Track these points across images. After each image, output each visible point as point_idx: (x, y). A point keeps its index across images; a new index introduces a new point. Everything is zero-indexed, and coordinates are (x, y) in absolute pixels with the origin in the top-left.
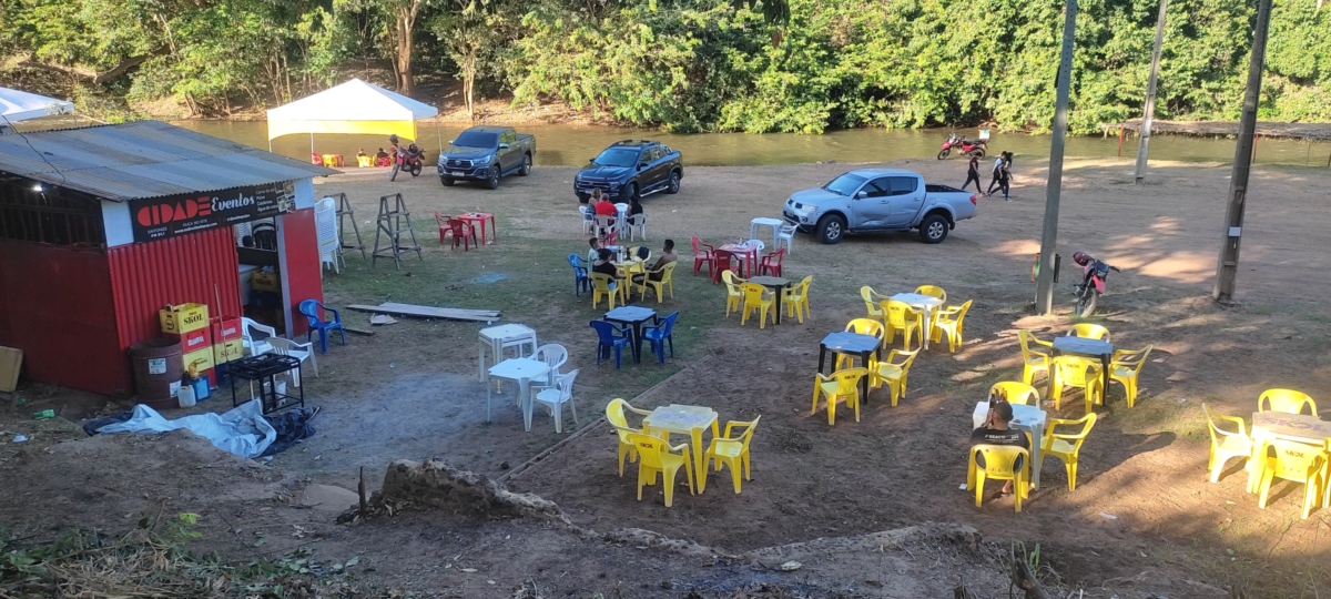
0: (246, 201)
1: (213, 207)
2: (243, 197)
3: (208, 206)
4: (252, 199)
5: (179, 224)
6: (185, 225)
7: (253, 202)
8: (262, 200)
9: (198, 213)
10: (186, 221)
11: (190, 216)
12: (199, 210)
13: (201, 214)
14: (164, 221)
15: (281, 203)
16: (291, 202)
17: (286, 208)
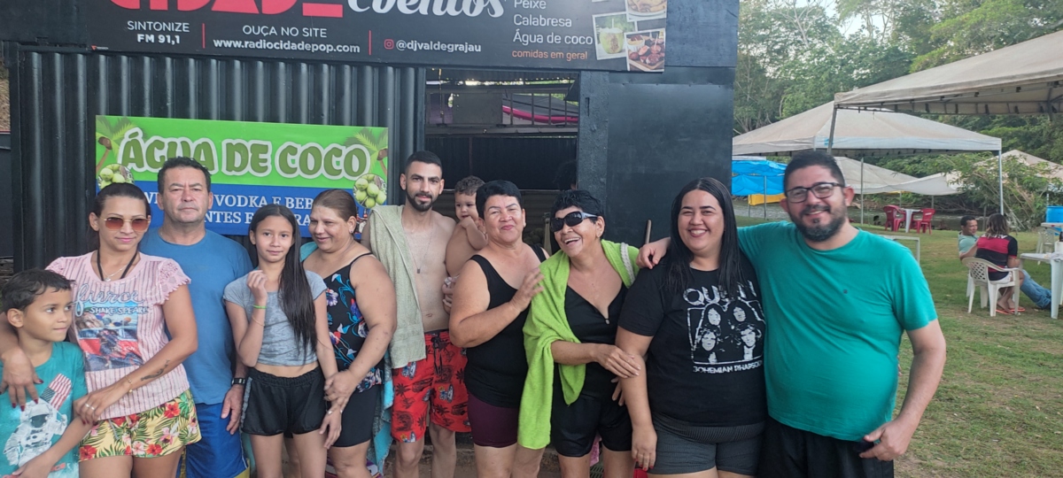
5: (231, 23)
6: (248, 29)
9: (297, 7)
10: (258, 19)
11: (269, 8)
13: (308, 10)
14: (183, 6)
15: (604, 32)
16: (645, 38)
17: (626, 54)
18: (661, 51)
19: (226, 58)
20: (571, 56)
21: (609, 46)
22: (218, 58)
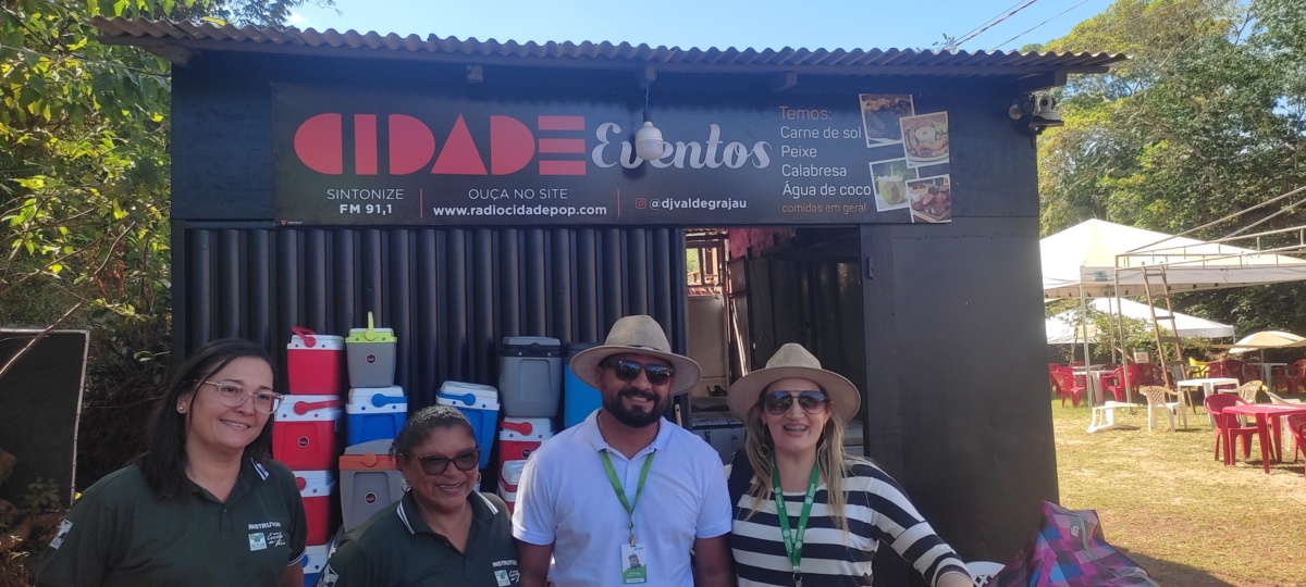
0: (736, 155)
1: (597, 154)
2: (725, 139)
3: (578, 146)
4: (759, 150)
5: (455, 188)
6: (475, 193)
7: (764, 160)
8: (806, 162)
9: (533, 165)
10: (486, 182)
11: (500, 167)
12: (538, 157)
13: (546, 168)
14: (395, 169)
15: (883, 180)
16: (928, 186)
17: (908, 205)
18: (947, 199)
19: (446, 227)
20: (848, 209)
21: (890, 196)
22: (436, 228)
